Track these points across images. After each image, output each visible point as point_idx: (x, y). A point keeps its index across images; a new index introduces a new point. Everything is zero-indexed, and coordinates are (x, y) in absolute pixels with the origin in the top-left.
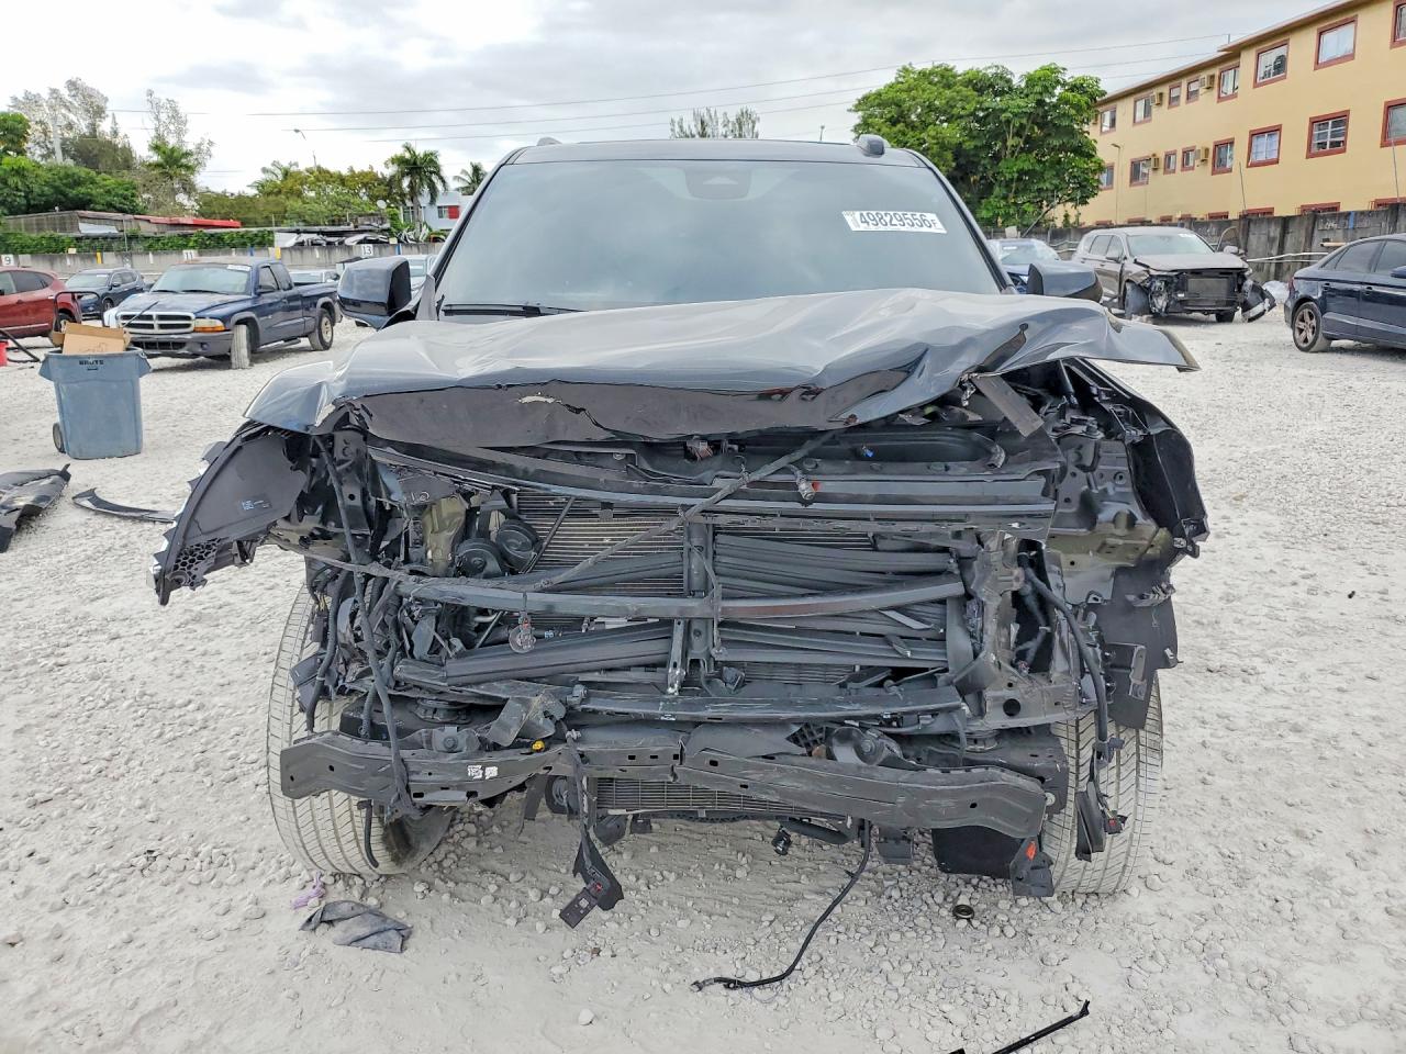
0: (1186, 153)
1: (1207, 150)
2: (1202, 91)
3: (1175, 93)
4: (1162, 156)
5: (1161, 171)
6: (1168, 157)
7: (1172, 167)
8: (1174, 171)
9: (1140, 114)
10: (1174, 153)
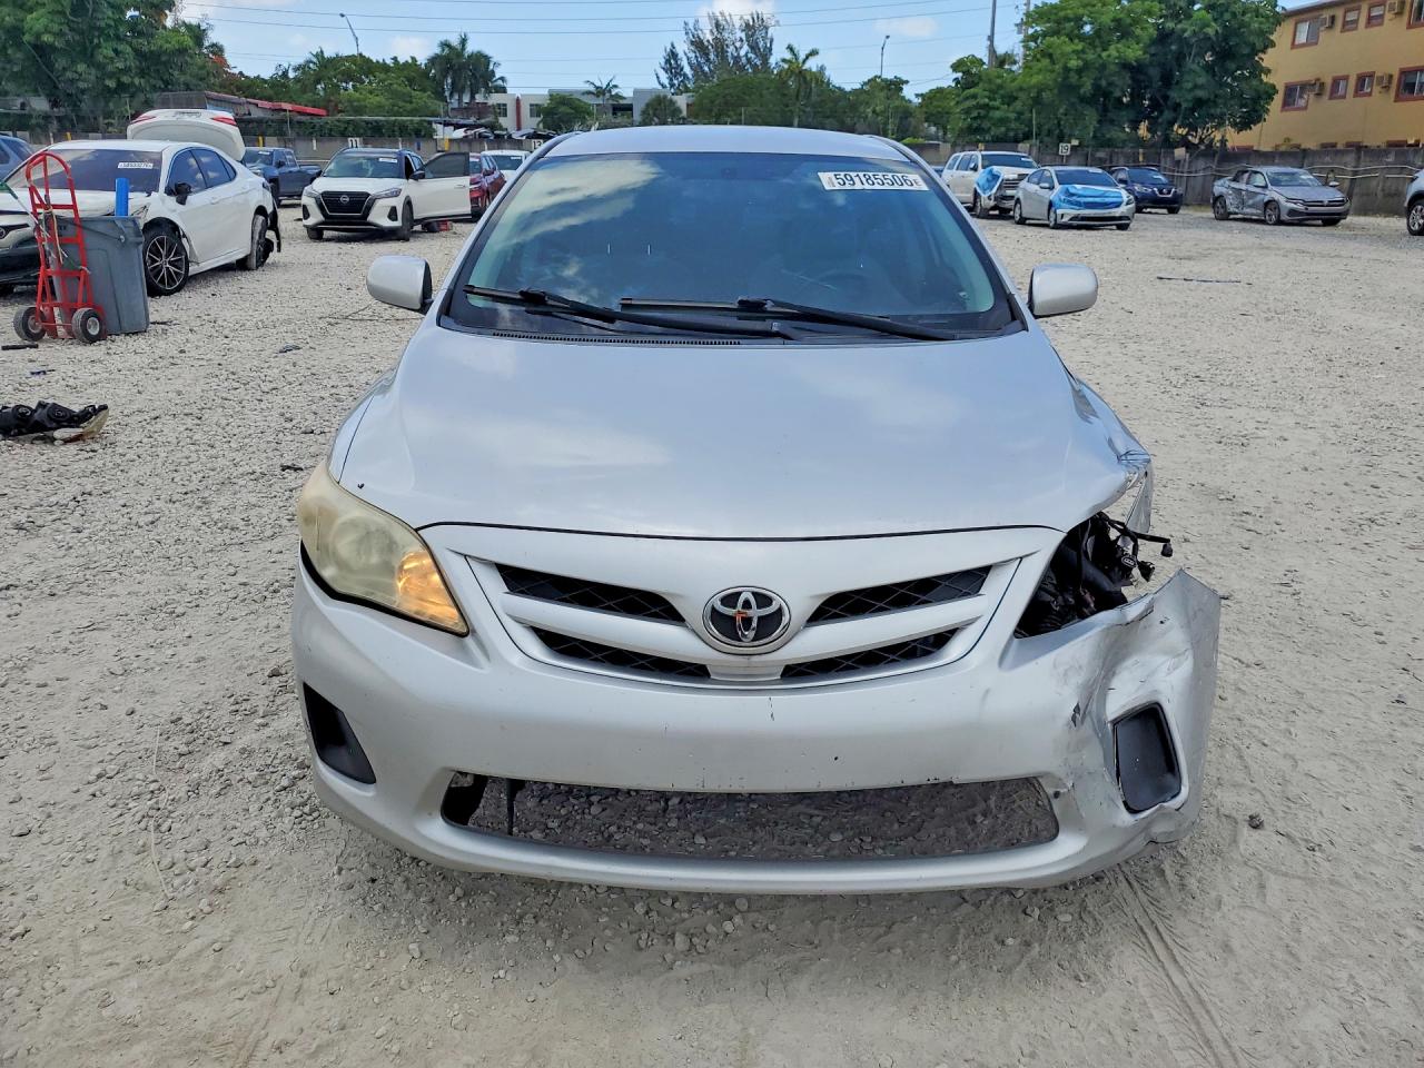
0: (1361, 80)
1: (1391, 76)
2: (1388, 16)
3: (1351, 16)
4: (1328, 81)
5: (1326, 97)
6: (1336, 82)
7: (1341, 92)
8: (1344, 97)
9: (1302, 38)
10: (1346, 78)
